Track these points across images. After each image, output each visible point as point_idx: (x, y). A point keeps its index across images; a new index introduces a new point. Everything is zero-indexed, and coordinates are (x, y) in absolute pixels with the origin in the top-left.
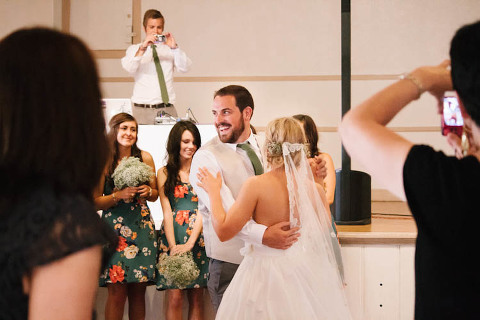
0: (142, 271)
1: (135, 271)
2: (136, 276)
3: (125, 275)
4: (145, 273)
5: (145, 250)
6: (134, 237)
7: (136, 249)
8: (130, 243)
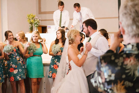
0: (20, 76)
1: (17, 77)
2: (18, 78)
3: (14, 79)
4: (20, 77)
5: (20, 70)
6: (16, 67)
7: (17, 70)
8: (15, 69)
